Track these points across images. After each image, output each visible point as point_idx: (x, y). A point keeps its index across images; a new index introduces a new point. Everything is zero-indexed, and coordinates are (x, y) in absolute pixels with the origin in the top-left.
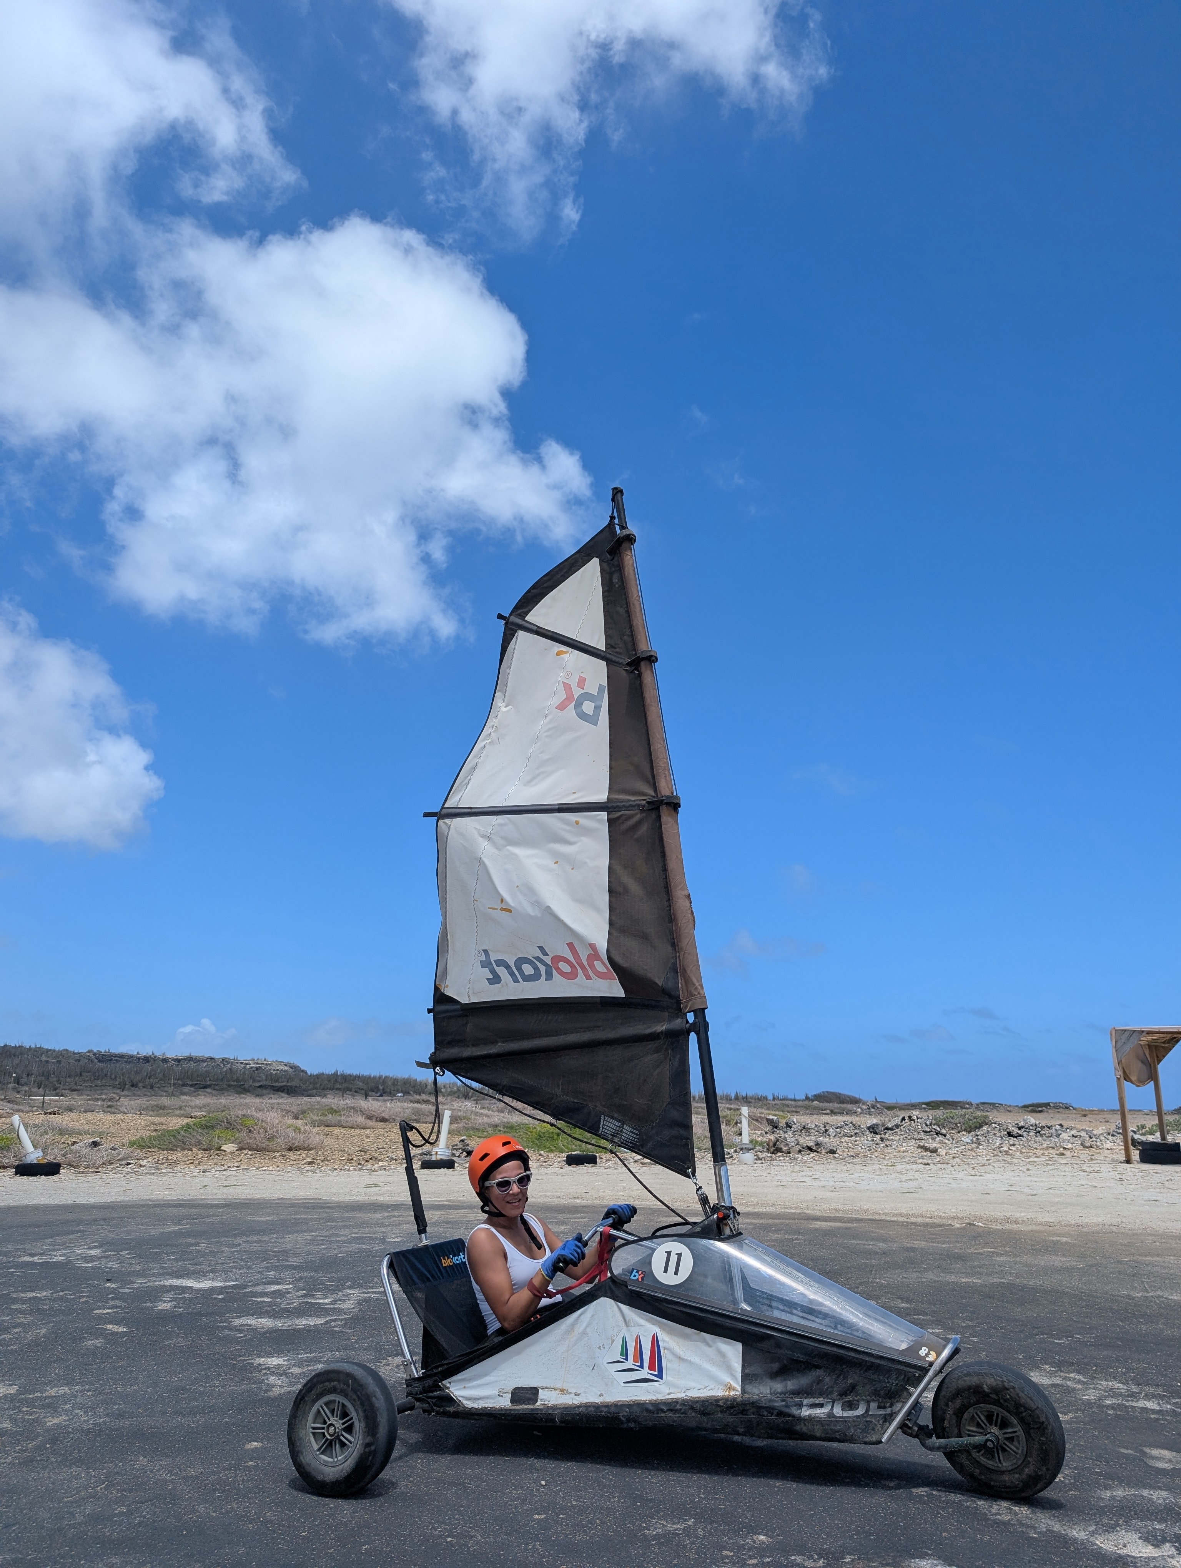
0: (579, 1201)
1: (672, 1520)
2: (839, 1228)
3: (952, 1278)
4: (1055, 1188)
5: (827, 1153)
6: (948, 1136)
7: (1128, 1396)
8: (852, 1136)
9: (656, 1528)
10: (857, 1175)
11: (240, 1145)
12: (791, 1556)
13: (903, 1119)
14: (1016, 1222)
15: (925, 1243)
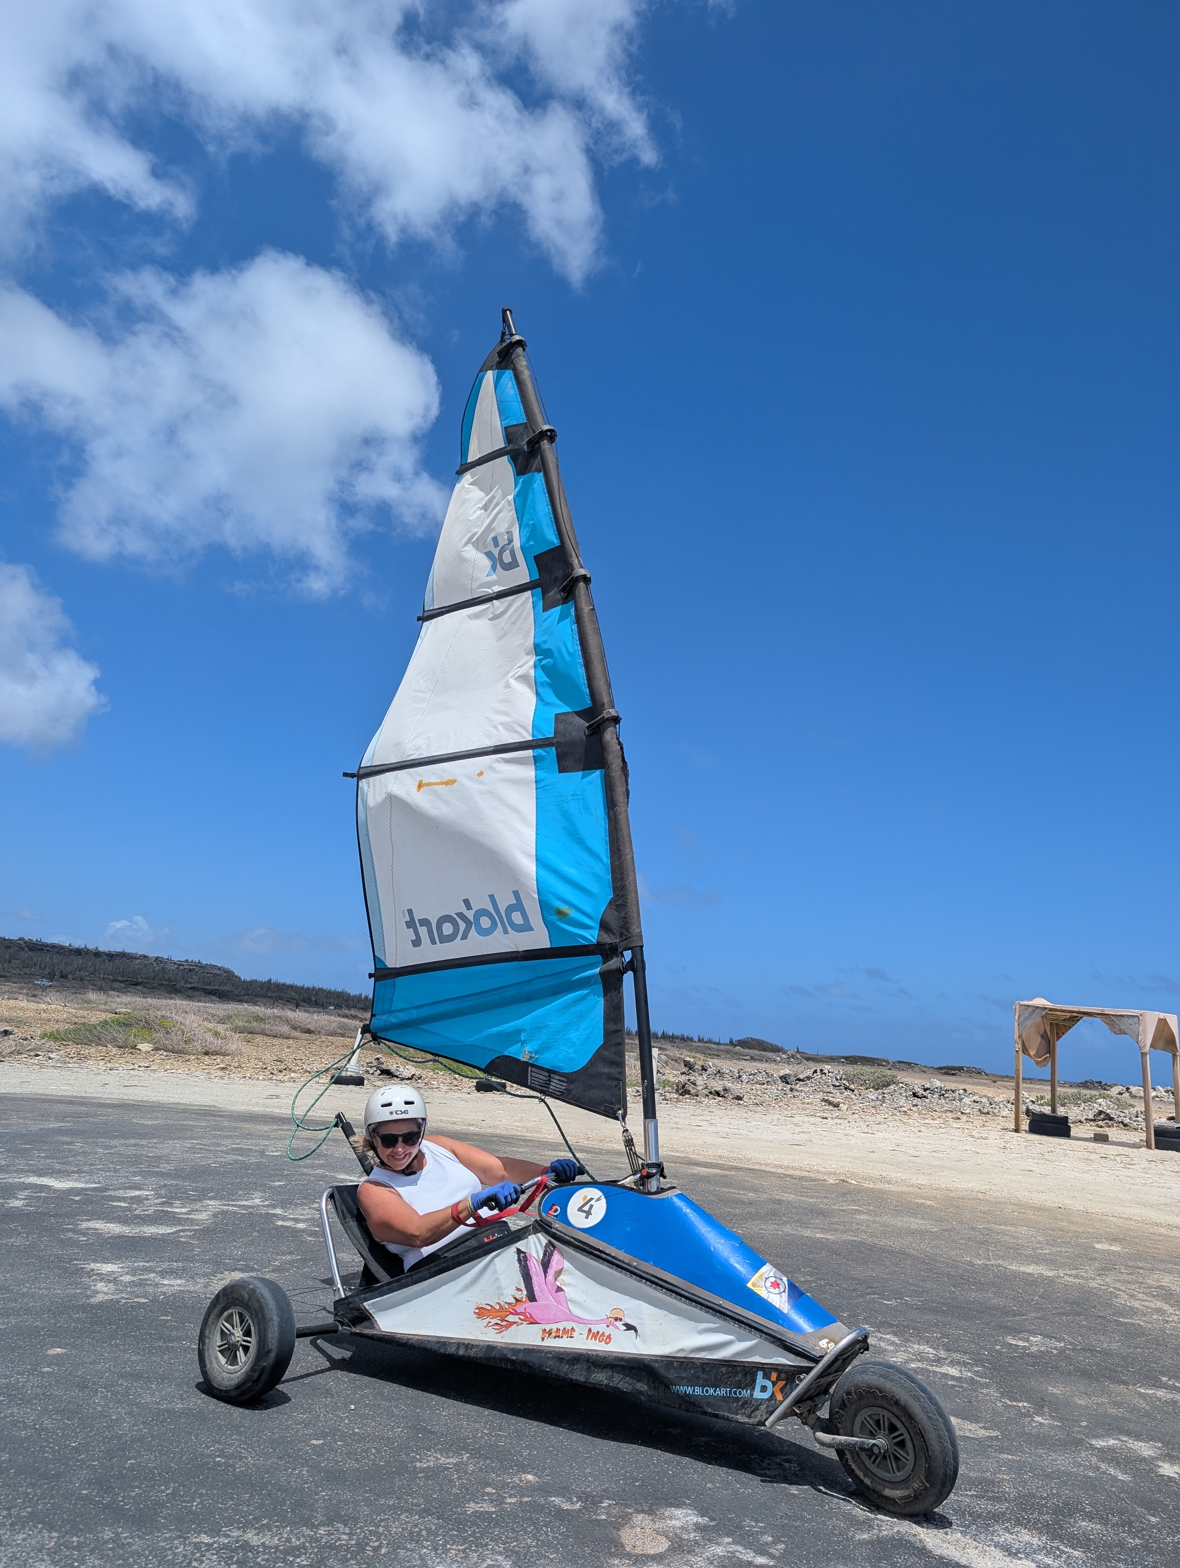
0: (472, 1128)
1: (447, 1454)
2: (716, 1175)
3: (807, 1233)
4: (938, 1151)
5: (733, 1099)
6: (856, 1092)
7: (934, 1361)
8: (763, 1084)
9: (428, 1461)
10: (754, 1123)
11: (156, 1045)
12: (551, 1497)
13: (815, 1072)
14: (889, 1182)
15: (794, 1196)
